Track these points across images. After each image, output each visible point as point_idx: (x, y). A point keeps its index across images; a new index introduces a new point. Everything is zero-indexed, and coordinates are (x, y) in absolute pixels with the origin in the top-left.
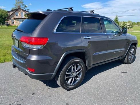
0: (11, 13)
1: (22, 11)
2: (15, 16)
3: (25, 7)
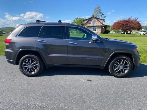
0: (85, 22)
1: (95, 19)
2: (89, 24)
3: (102, 14)
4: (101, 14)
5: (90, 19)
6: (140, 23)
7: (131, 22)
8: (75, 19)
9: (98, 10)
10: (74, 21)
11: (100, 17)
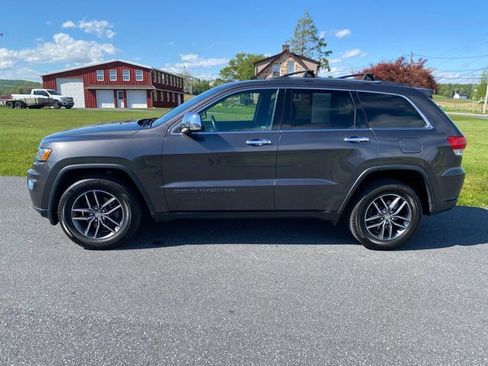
0: (261, 68)
1: (291, 59)
2: (271, 75)
3: (320, 44)
4: (317, 43)
5: (276, 59)
6: (432, 74)
7: (405, 70)
8: (235, 58)
9: (307, 28)
10: (232, 63)
11: (315, 51)
